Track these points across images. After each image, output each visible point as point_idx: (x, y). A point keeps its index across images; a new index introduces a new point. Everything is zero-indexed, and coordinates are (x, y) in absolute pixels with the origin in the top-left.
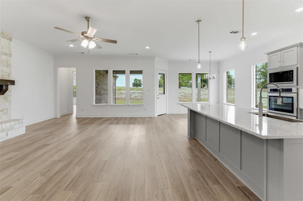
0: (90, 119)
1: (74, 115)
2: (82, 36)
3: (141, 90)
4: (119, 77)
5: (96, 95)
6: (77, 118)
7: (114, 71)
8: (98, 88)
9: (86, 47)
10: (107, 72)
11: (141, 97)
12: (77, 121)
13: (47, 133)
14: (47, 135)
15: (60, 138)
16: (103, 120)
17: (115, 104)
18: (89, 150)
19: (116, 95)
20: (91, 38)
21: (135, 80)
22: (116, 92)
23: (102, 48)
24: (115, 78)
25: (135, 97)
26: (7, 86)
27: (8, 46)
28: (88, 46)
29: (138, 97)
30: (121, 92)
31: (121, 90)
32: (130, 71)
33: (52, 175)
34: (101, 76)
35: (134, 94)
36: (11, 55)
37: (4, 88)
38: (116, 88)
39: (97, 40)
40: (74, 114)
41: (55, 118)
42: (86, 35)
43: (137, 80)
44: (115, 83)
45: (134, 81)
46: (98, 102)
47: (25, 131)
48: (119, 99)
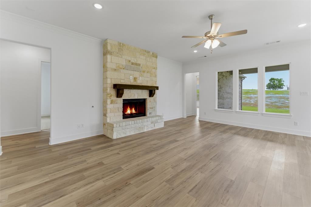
0: (212, 124)
1: (197, 118)
2: (205, 38)
3: (282, 93)
4: (246, 77)
5: (218, 99)
6: (200, 121)
7: (240, 71)
8: (220, 91)
9: (208, 48)
10: (231, 73)
11: (282, 103)
12: (200, 123)
13: (177, 130)
14: (177, 132)
15: (186, 137)
16: (226, 127)
17: (241, 111)
18: (211, 159)
19: (242, 99)
20: (214, 37)
21: (272, 80)
22: (243, 96)
23: (226, 45)
24: (241, 79)
25: (271, 103)
26: (155, 90)
27: (155, 62)
28: (211, 47)
29: (277, 104)
30: (249, 96)
31: (248, 93)
32: (266, 67)
33: (179, 171)
34: (224, 78)
35: (270, 99)
36: (157, 68)
37: (153, 92)
38: (243, 91)
39: (221, 36)
40: (197, 116)
41: (183, 118)
42: (208, 35)
43: (275, 79)
44: (241, 86)
45: (269, 82)
46: (220, 106)
47: (164, 125)
48: (246, 104)
